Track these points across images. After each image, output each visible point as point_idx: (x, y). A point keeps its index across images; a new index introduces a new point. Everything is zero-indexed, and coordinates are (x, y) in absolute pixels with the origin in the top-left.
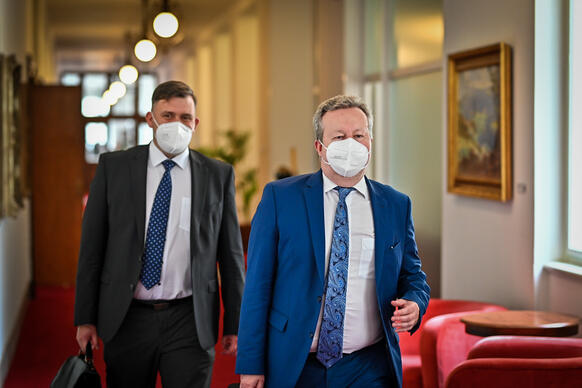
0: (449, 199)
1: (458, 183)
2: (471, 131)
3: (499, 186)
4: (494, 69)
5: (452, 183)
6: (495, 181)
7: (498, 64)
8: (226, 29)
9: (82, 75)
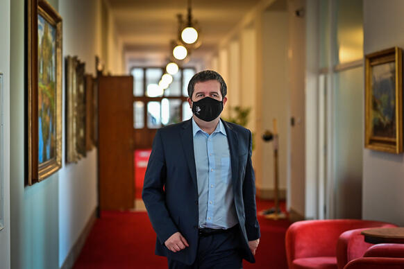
0: (366, 152)
1: (372, 142)
2: (379, 106)
3: (394, 143)
4: (392, 64)
5: (368, 142)
6: (392, 140)
7: (394, 61)
8: (236, 38)
9: (145, 69)
